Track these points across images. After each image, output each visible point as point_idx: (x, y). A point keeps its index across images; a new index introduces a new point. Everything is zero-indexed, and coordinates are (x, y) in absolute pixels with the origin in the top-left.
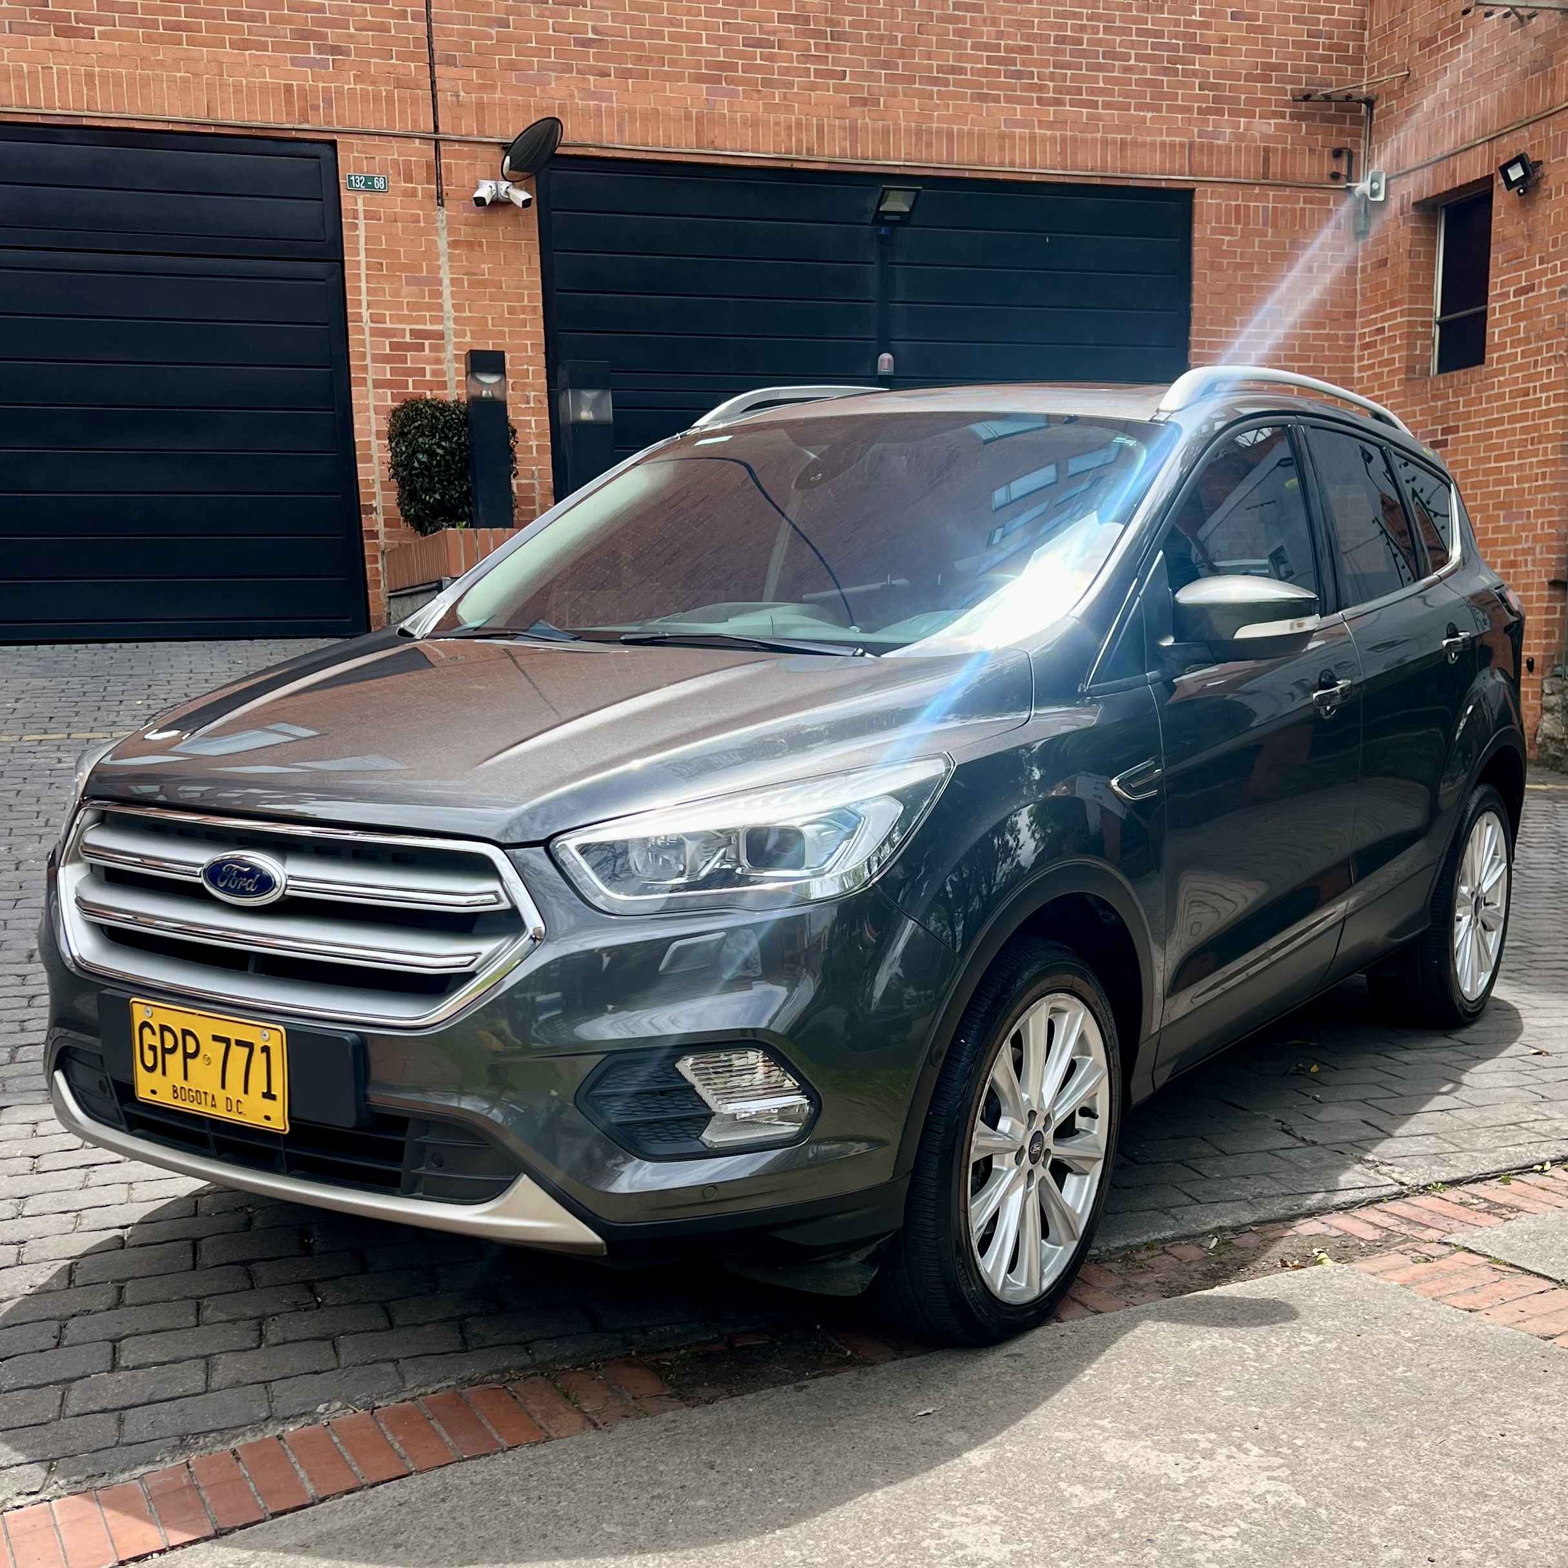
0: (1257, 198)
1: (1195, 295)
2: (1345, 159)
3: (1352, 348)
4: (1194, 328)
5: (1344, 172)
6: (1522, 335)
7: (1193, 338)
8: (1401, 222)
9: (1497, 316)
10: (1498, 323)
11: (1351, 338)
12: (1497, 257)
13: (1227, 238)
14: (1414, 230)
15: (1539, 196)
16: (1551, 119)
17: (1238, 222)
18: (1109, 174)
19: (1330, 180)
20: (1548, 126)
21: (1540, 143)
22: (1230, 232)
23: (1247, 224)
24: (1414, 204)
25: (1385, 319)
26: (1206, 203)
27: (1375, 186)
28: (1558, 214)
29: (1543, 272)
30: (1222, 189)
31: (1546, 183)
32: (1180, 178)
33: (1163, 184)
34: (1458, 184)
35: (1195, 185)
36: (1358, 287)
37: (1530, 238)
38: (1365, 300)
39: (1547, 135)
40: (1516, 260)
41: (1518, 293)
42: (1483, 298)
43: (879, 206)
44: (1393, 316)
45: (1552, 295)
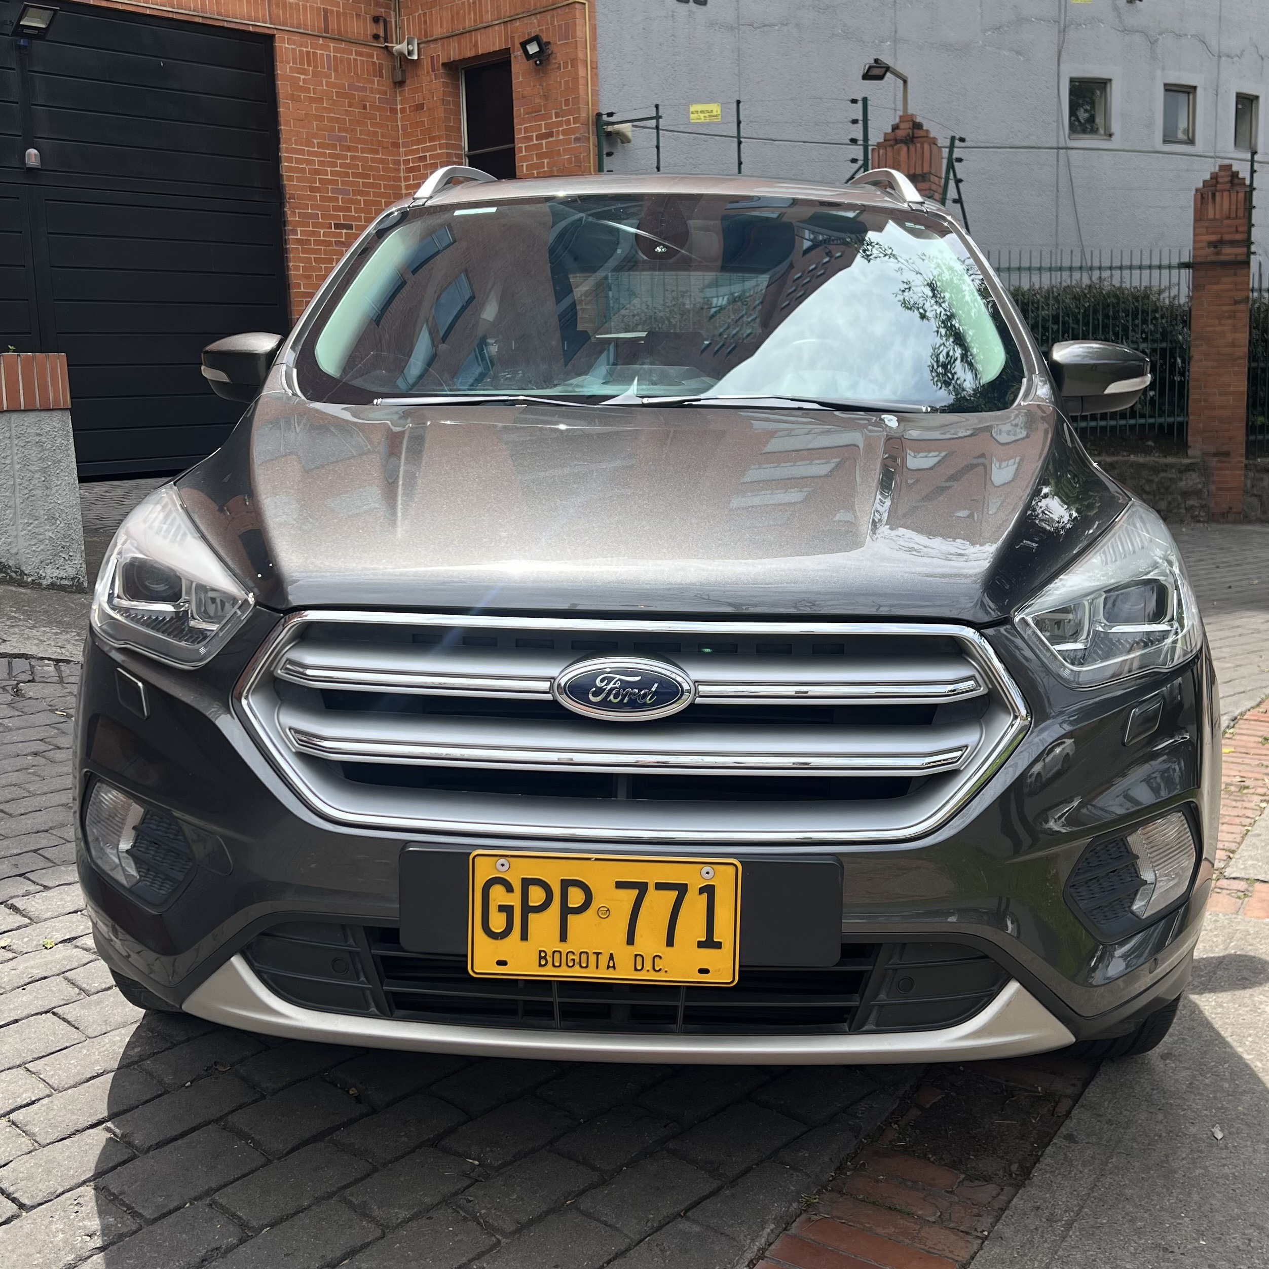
0: (322, 47)
1: (282, 119)
2: (382, 24)
3: (398, 170)
4: (283, 146)
5: (382, 34)
6: (546, 169)
7: (284, 154)
8: (433, 77)
9: (524, 153)
10: (525, 159)
11: (397, 163)
12: (519, 110)
13: (302, 77)
14: (445, 85)
15: (549, 67)
16: (555, 12)
17: (309, 65)
18: (208, 15)
19: (372, 40)
20: (553, 17)
21: (547, 29)
22: (304, 72)
23: (316, 67)
24: (443, 64)
25: (425, 150)
26: (284, 47)
27: (410, 47)
28: (567, 82)
29: (559, 124)
30: (296, 38)
31: (556, 58)
32: (263, 25)
33: (251, 29)
34: (480, 53)
35: (275, 32)
36: (399, 123)
37: (546, 97)
38: (406, 134)
39: (552, 24)
40: (536, 113)
41: (539, 137)
42: (512, 140)
43: (20, 19)
44: (433, 148)
45: (568, 141)
